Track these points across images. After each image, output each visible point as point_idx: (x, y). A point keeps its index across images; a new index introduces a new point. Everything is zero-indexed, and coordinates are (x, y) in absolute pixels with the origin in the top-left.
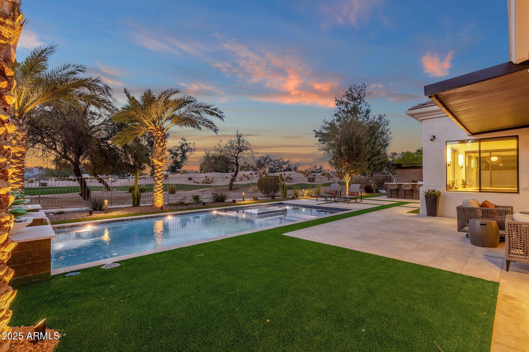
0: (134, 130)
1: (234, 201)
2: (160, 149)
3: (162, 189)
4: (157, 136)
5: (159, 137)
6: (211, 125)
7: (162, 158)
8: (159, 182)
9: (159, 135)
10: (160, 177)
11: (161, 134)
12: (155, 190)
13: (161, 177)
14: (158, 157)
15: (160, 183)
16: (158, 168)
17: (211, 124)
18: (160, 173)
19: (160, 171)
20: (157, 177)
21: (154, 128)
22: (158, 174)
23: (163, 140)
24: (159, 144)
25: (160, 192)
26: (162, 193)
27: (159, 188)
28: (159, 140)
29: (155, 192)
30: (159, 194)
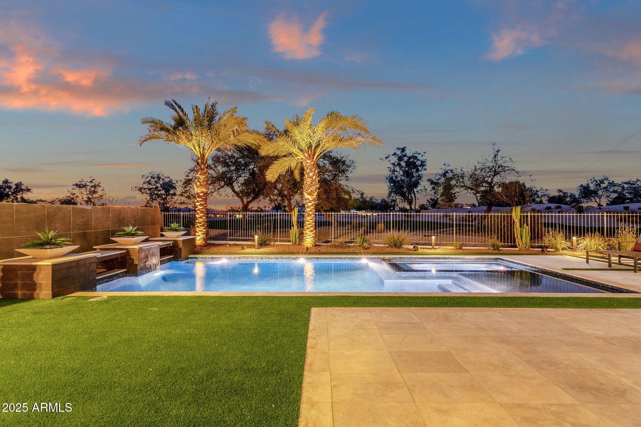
1: (416, 249)
2: (309, 180)
10: (310, 213)
11: (310, 163)
14: (307, 190)
15: (310, 219)
16: (308, 202)
19: (310, 206)
22: (308, 210)
23: (313, 170)
24: (309, 174)
27: (309, 226)
30: (308, 232)
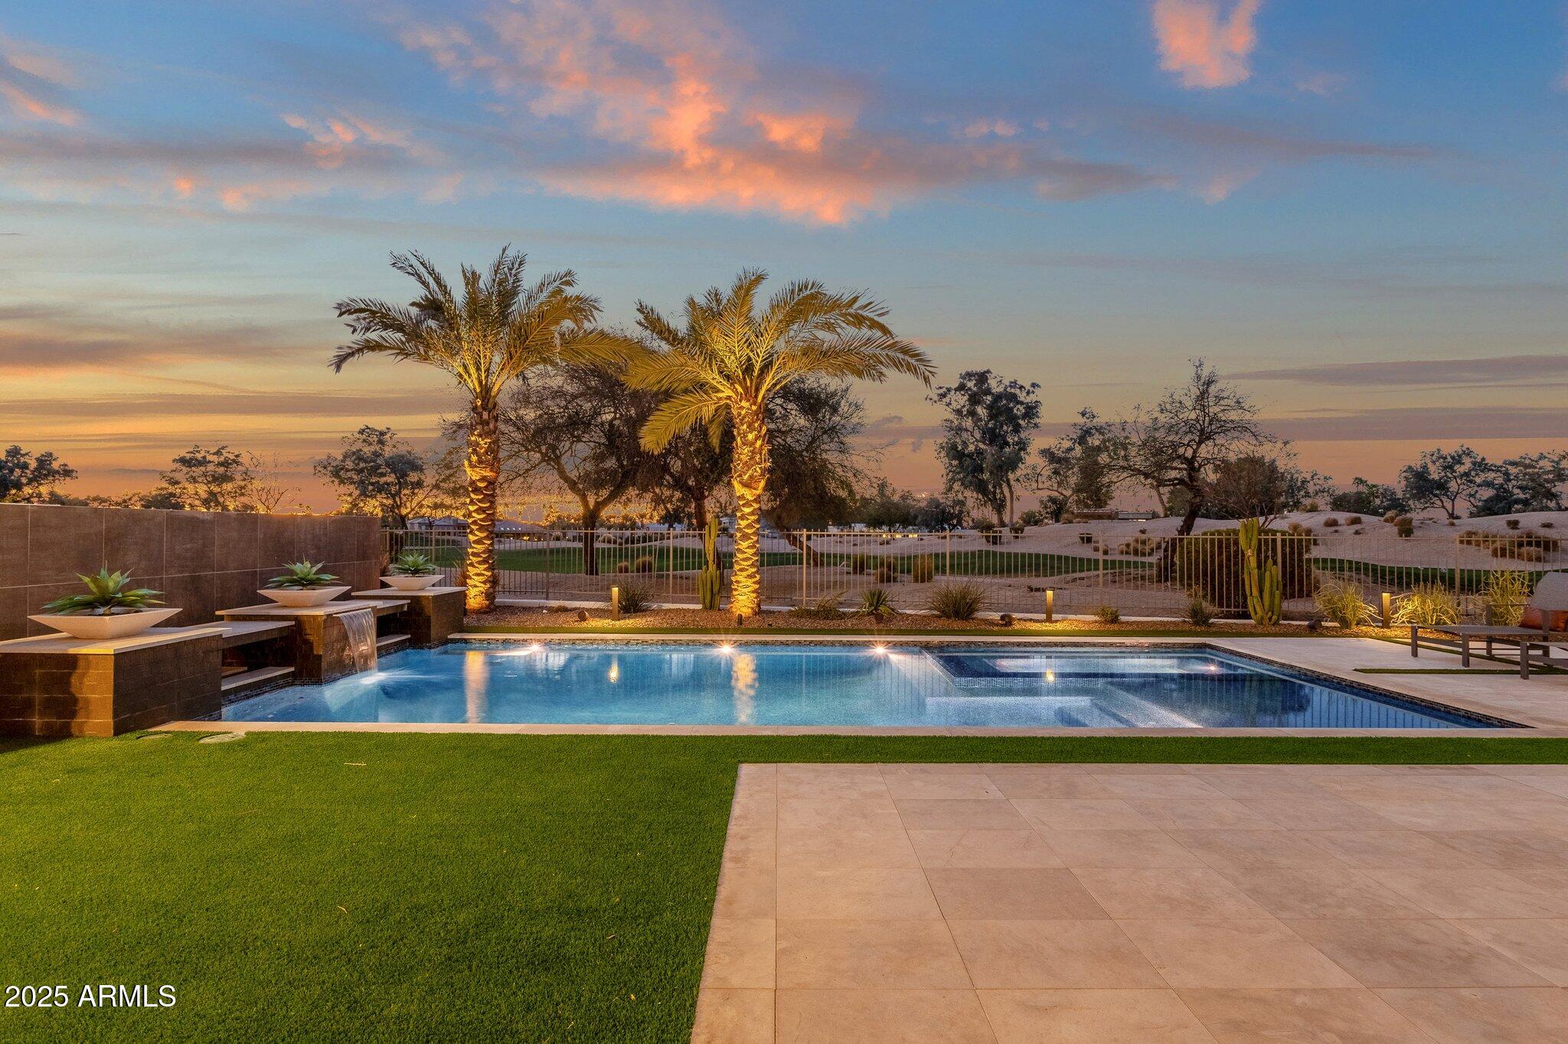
0: (685, 406)
1: (1007, 621)
2: (746, 450)
3: (752, 564)
4: (739, 414)
5: (744, 418)
6: (912, 361)
7: (751, 477)
8: (744, 545)
9: (743, 412)
10: (746, 530)
11: (748, 409)
12: (736, 567)
13: (749, 531)
15: (748, 547)
16: (744, 505)
17: (912, 356)
18: (748, 519)
19: (749, 514)
20: (739, 530)
21: (731, 393)
22: (743, 523)
23: (756, 425)
24: (745, 437)
25: (745, 574)
26: (750, 576)
27: (745, 563)
28: (745, 427)
29: (736, 574)
30: (744, 580)
